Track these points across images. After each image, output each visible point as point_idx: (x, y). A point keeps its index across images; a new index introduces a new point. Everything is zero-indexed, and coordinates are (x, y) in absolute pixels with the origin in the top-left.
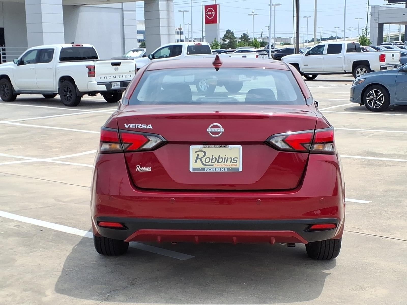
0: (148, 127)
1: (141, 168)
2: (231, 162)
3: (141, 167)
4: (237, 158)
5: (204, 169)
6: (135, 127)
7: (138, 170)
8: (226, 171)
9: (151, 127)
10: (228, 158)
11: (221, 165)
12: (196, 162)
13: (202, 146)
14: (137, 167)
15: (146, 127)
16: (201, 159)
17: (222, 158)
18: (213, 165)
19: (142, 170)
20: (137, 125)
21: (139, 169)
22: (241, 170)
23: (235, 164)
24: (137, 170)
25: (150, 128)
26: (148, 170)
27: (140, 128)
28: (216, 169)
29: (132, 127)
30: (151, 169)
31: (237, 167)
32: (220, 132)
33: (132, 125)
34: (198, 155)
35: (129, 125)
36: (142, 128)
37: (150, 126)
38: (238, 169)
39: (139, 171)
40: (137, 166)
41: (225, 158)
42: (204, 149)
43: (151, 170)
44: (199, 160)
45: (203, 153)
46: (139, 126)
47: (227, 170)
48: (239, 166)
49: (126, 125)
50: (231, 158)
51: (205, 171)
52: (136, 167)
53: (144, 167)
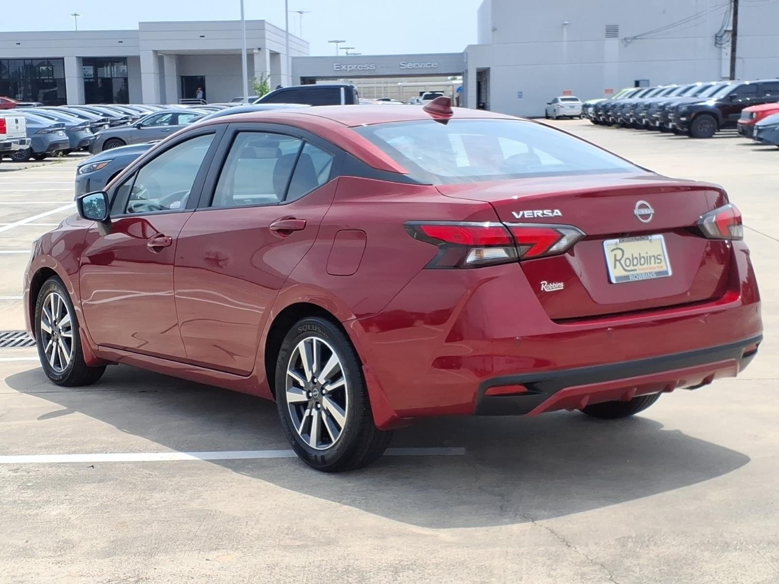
0: (555, 214)
1: (548, 286)
2: (655, 263)
3: (548, 284)
4: (660, 255)
5: (628, 277)
6: (532, 216)
7: (544, 289)
8: (655, 277)
9: (560, 214)
10: (650, 256)
11: (647, 269)
12: (615, 267)
13: (617, 240)
14: (543, 285)
15: (551, 215)
16: (619, 261)
17: (644, 257)
18: (635, 270)
19: (549, 289)
20: (535, 212)
21: (546, 287)
22: (670, 273)
23: (660, 265)
24: (542, 289)
25: (558, 216)
26: (559, 287)
27: (542, 218)
28: (642, 276)
29: (528, 215)
30: (563, 285)
31: (664, 269)
32: (650, 215)
33: (528, 213)
34: (615, 255)
35: (521, 213)
36: (545, 216)
37: (557, 213)
38: (667, 272)
39: (546, 290)
40: (542, 283)
41: (647, 257)
42: (622, 245)
43: (563, 287)
44: (618, 263)
45: (620, 252)
46: (538, 213)
47: (655, 275)
48: (666, 267)
49: (514, 213)
50: (654, 256)
51: (631, 280)
52: (541, 285)
53: (552, 284)
